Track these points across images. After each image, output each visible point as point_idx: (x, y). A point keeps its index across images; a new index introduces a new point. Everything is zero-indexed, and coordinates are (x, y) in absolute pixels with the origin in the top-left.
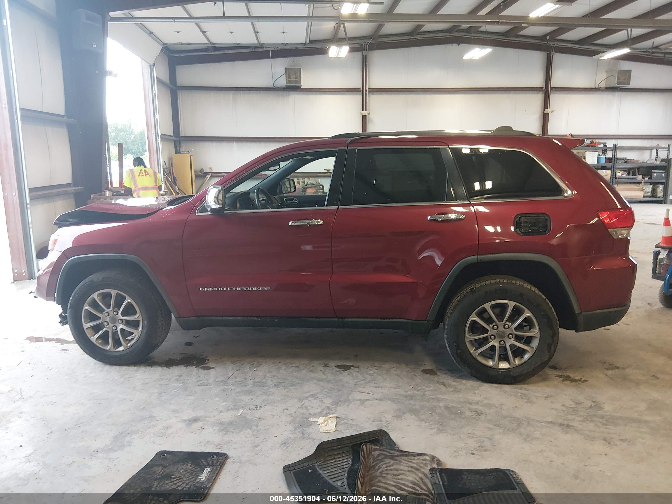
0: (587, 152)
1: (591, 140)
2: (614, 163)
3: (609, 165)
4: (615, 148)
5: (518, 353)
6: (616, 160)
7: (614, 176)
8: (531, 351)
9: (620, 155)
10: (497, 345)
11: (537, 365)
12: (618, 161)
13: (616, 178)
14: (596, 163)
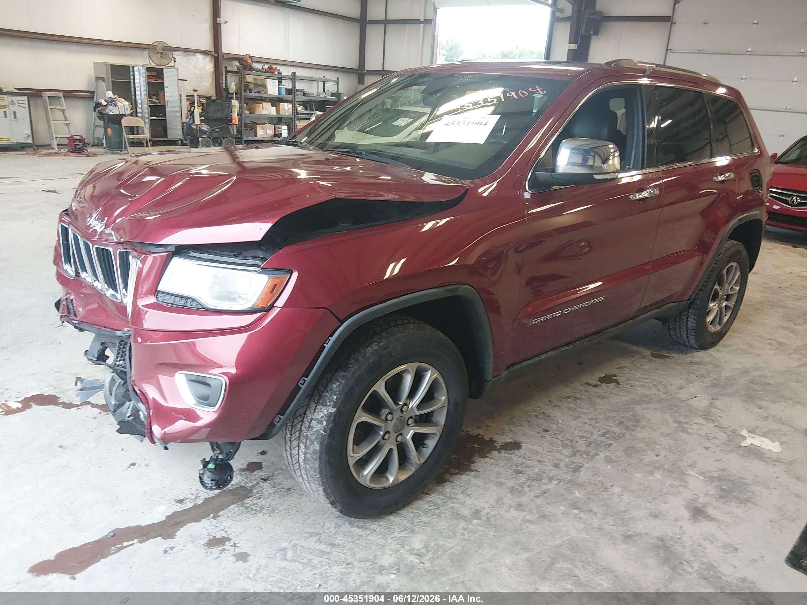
0: (268, 80)
1: (269, 65)
2: (294, 96)
3: (290, 97)
4: (294, 78)
6: (295, 91)
7: (295, 111)
9: (299, 86)
12: (297, 93)
13: (297, 113)
14: (277, 94)
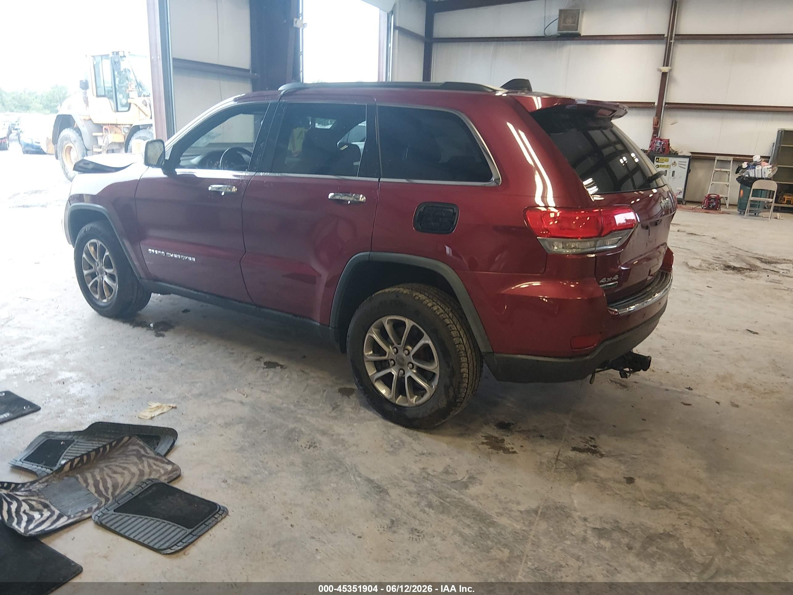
5: (417, 390)
8: (429, 390)
10: (394, 373)
11: (433, 411)
